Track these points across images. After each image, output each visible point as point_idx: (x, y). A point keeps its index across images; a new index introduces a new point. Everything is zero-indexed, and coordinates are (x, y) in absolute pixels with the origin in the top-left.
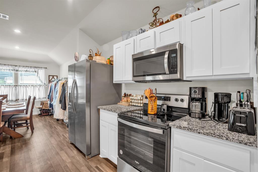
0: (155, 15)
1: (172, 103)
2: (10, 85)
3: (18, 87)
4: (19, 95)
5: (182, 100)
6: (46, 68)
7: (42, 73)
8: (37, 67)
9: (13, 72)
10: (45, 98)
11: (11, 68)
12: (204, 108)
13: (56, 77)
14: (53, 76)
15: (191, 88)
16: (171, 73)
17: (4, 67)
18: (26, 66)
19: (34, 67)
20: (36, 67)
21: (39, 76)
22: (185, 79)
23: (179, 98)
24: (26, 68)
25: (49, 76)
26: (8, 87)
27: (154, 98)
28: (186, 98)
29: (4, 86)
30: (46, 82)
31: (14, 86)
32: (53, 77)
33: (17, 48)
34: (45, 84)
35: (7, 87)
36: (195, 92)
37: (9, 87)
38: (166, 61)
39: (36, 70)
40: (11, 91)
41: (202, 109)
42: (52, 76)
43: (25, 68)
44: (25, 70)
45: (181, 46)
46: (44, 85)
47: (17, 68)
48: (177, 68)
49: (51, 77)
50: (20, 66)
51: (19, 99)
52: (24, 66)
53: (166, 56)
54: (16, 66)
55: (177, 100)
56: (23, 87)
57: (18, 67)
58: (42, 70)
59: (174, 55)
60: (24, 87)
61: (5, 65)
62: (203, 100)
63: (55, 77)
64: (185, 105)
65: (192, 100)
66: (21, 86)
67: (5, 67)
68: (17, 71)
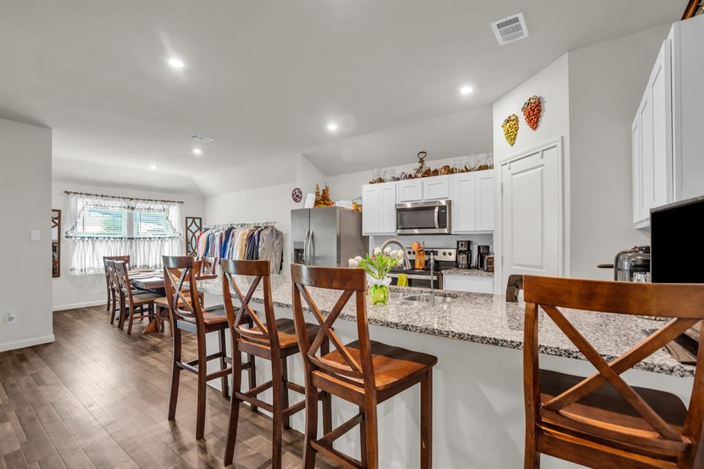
0: (422, 161)
1: (440, 257)
2: (122, 238)
3: (136, 240)
4: (136, 256)
5: (450, 254)
6: (182, 202)
7: (174, 212)
8: (168, 201)
9: (126, 211)
11: (124, 203)
12: (469, 259)
13: (199, 220)
14: (194, 218)
15: (458, 242)
16: (440, 227)
17: (112, 202)
18: (149, 200)
19: (163, 201)
20: (165, 201)
22: (453, 233)
23: (447, 251)
24: (148, 203)
25: (187, 218)
27: (422, 252)
28: (454, 252)
29: (112, 239)
30: (182, 231)
31: (128, 239)
32: (194, 221)
33: (154, 167)
34: (180, 234)
35: (116, 241)
36: (462, 245)
37: (119, 242)
38: (436, 215)
39: (166, 207)
40: (122, 250)
41: (468, 261)
42: (192, 219)
43: (146, 203)
44: (147, 206)
45: (450, 202)
46: (179, 236)
47: (132, 204)
48: (446, 223)
49: (190, 221)
50: (137, 199)
51: (136, 265)
52: (144, 200)
53: (436, 210)
54: (131, 199)
55: (444, 254)
56: (143, 241)
57: (135, 202)
58: (175, 207)
59: (444, 211)
60: (145, 241)
61: (113, 197)
62: (468, 252)
63: (197, 221)
64: (452, 258)
65: (459, 252)
66: (140, 238)
67: (114, 202)
68: (133, 208)
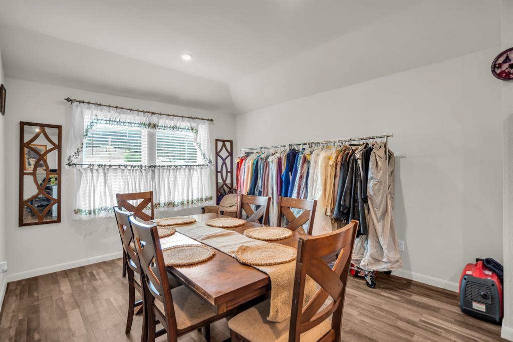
2: (141, 167)
3: (159, 169)
4: (160, 192)
6: (212, 120)
7: (203, 133)
8: (197, 118)
9: (147, 130)
10: (211, 198)
11: (144, 119)
13: (229, 143)
14: (224, 141)
17: (129, 116)
18: (174, 115)
19: (189, 117)
20: (192, 118)
21: (198, 140)
24: (173, 120)
25: (217, 140)
26: (136, 170)
29: (129, 168)
30: (212, 157)
31: (150, 167)
32: (224, 145)
34: (210, 161)
35: (134, 171)
37: (138, 171)
39: (194, 125)
40: (143, 183)
42: (222, 142)
43: (171, 120)
44: (172, 125)
46: (209, 164)
47: (154, 119)
49: (220, 144)
50: (160, 114)
51: (159, 204)
52: (168, 115)
54: (153, 113)
56: (167, 170)
57: (157, 117)
58: (203, 126)
60: (169, 170)
61: (131, 110)
66: (163, 166)
67: (132, 117)
68: (155, 126)
